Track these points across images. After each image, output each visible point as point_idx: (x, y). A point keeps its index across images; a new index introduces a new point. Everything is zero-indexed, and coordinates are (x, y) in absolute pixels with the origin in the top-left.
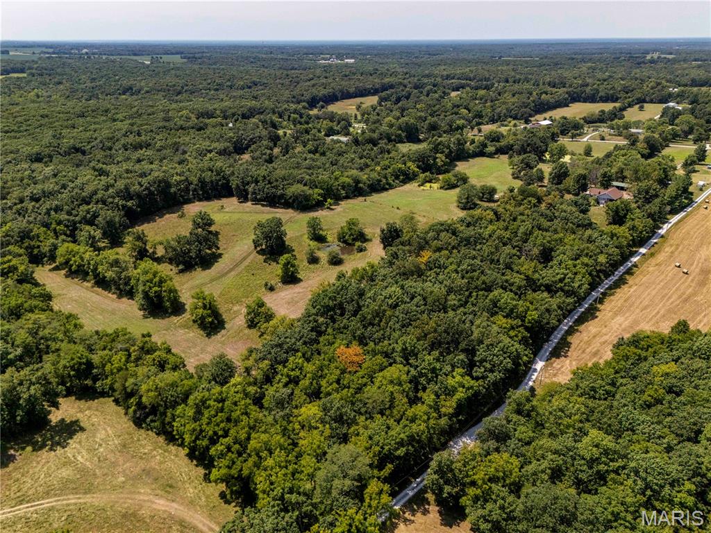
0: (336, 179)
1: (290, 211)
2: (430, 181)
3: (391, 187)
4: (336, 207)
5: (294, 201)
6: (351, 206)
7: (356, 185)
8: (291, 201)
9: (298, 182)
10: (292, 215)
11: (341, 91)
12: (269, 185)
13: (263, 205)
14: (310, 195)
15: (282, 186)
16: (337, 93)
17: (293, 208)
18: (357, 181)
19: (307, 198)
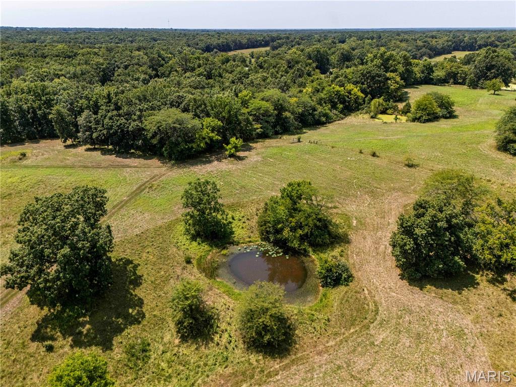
0: (245, 103)
1: (155, 162)
2: (384, 112)
3: (329, 120)
4: (246, 154)
5: (162, 142)
6: (275, 151)
7: (280, 114)
8: (155, 141)
9: (172, 105)
10: (156, 171)
11: (234, 42)
12: (115, 112)
13: (105, 152)
14: (194, 129)
15: (138, 113)
16: (230, 44)
17: (161, 156)
18: (280, 108)
19: (188, 136)
